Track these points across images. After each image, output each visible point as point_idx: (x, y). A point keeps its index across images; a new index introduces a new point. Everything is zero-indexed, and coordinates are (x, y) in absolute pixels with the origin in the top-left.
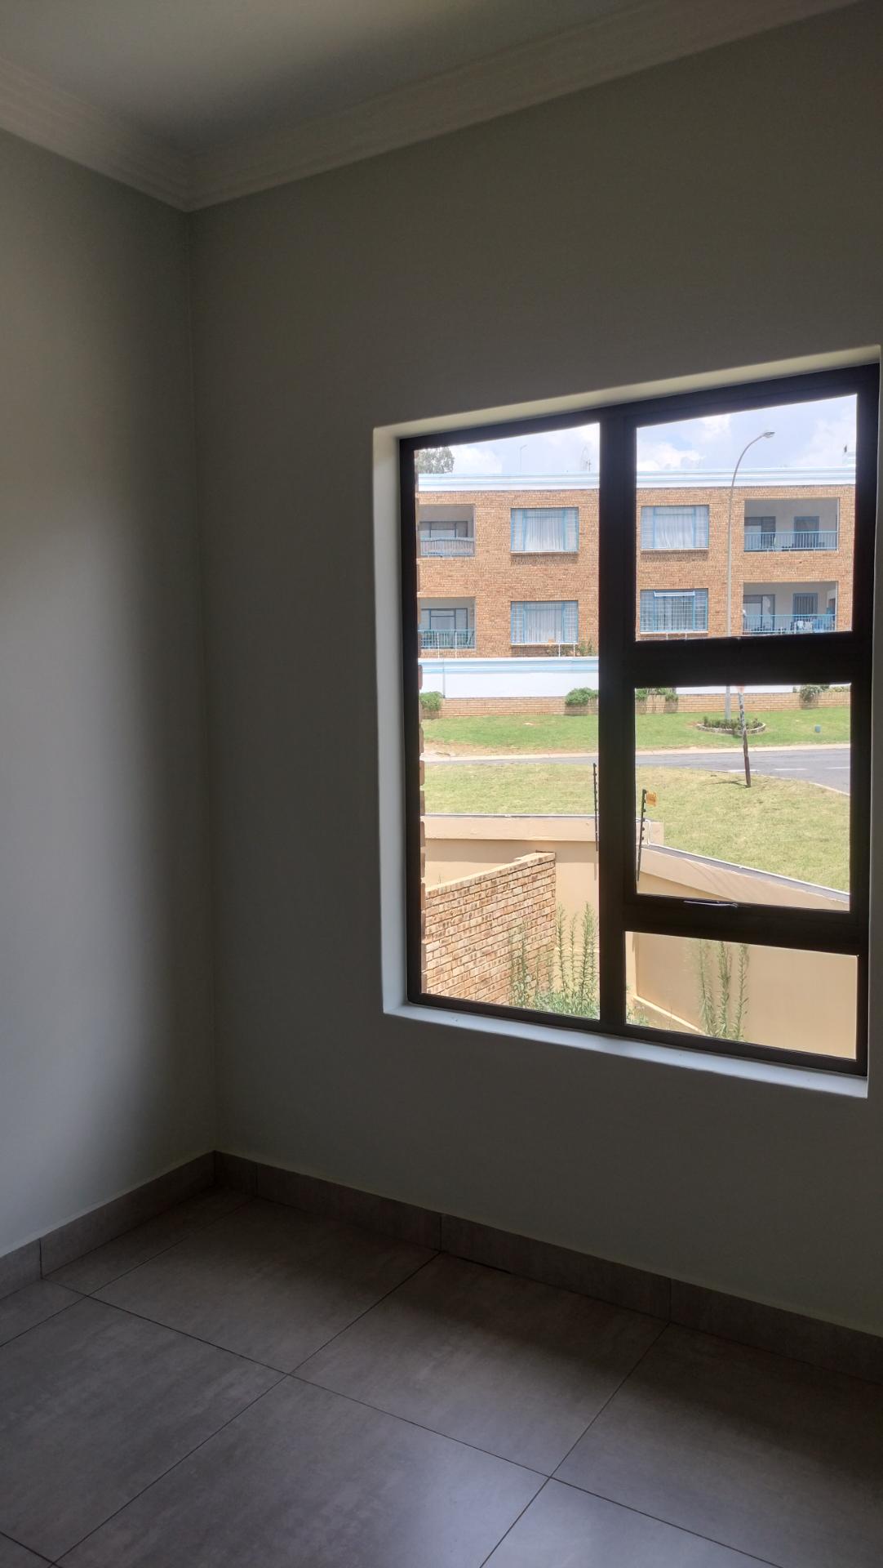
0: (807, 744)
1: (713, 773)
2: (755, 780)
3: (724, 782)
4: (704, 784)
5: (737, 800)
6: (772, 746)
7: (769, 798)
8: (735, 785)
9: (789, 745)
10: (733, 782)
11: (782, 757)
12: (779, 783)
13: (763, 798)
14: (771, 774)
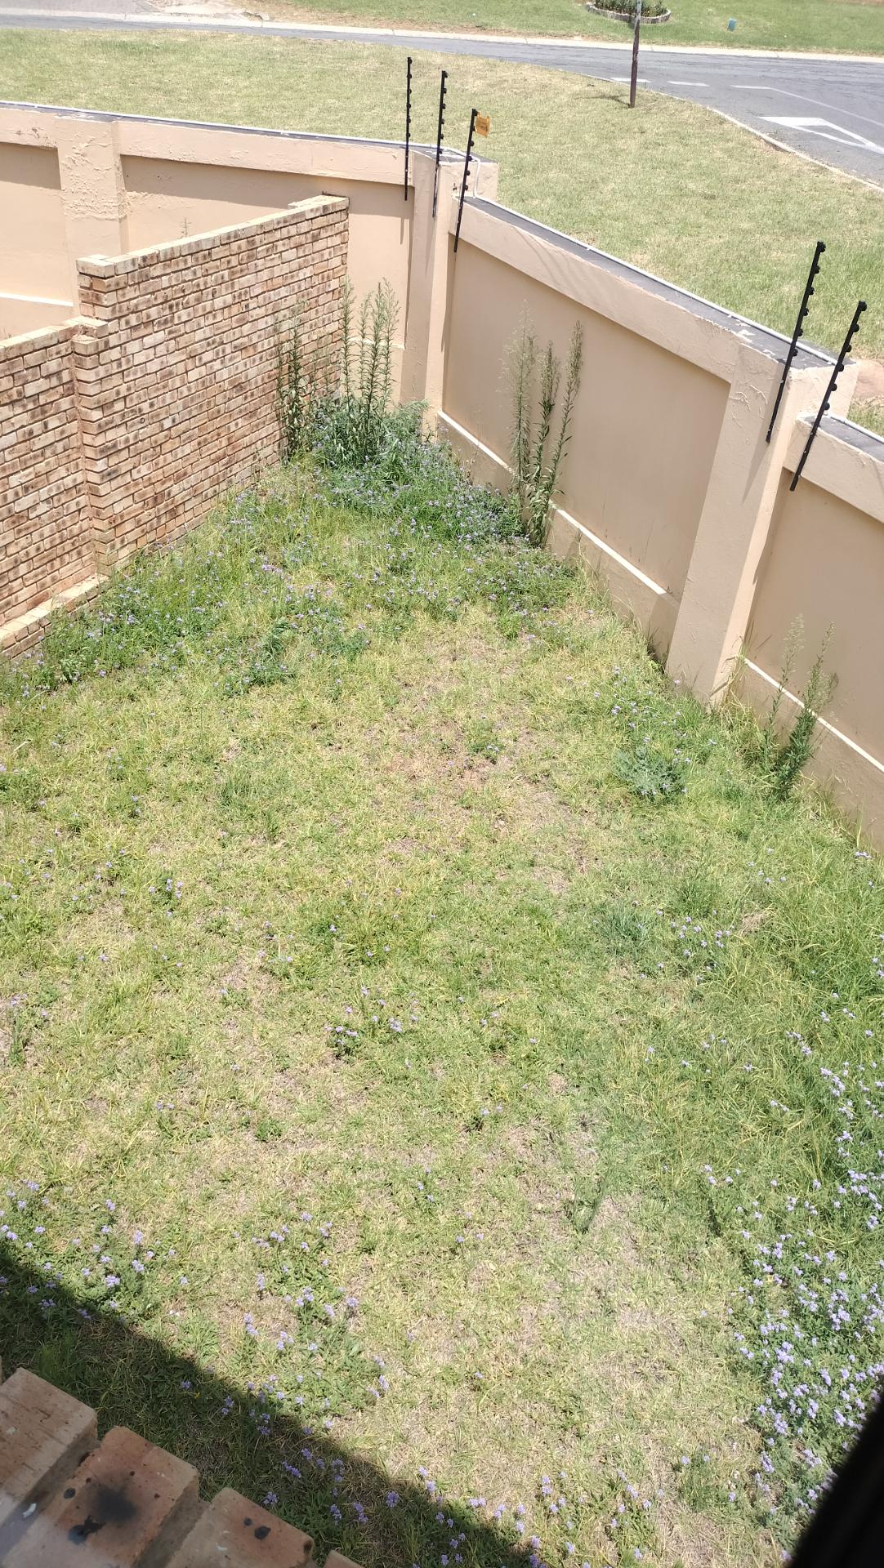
0: (716, 46)
1: (592, 81)
2: (642, 97)
3: (603, 97)
4: (576, 96)
5: (613, 125)
6: (674, 45)
7: (653, 125)
8: (614, 102)
9: (694, 46)
10: (613, 98)
11: (682, 63)
12: (671, 105)
13: (646, 126)
14: (662, 89)
